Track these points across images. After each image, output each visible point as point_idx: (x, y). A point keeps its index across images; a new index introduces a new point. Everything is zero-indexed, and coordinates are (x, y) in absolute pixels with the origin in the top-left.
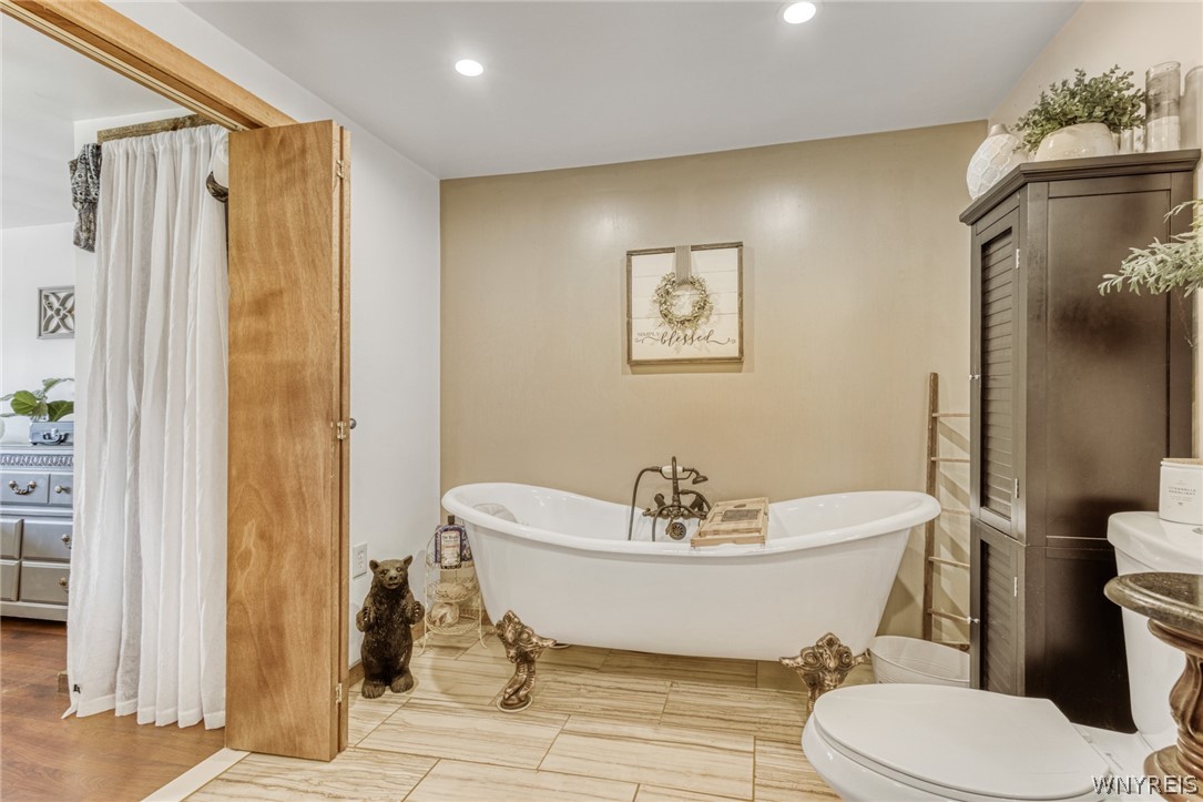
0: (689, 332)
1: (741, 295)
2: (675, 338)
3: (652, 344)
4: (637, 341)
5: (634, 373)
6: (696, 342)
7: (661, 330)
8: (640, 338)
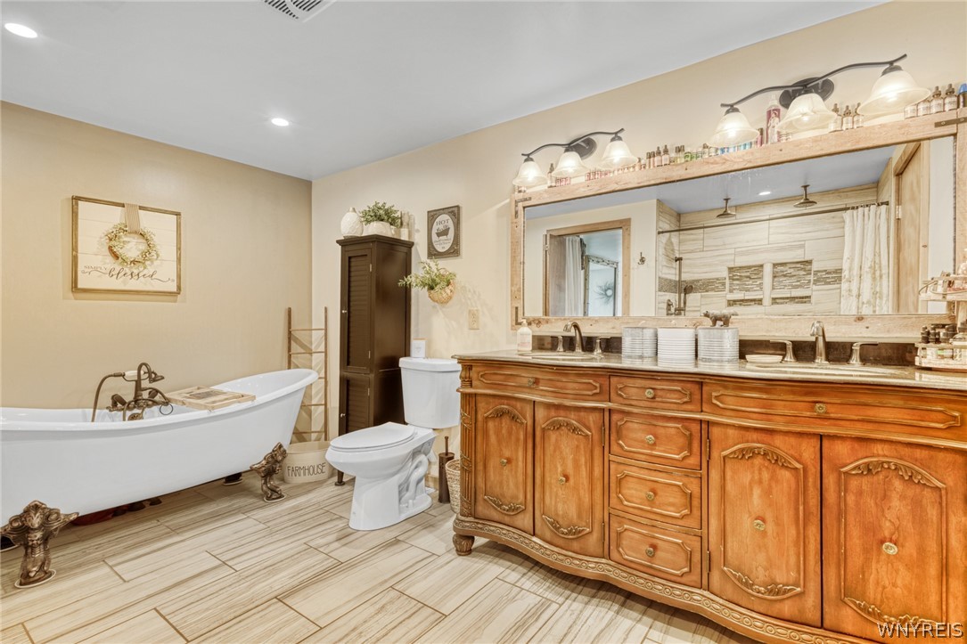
0: (136, 271)
1: (179, 249)
2: (123, 273)
3: (100, 276)
4: (83, 272)
5: (76, 299)
6: (142, 278)
7: (109, 267)
8: (87, 270)
